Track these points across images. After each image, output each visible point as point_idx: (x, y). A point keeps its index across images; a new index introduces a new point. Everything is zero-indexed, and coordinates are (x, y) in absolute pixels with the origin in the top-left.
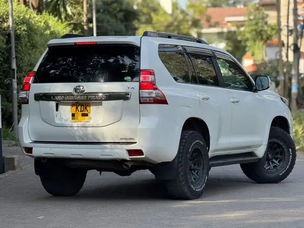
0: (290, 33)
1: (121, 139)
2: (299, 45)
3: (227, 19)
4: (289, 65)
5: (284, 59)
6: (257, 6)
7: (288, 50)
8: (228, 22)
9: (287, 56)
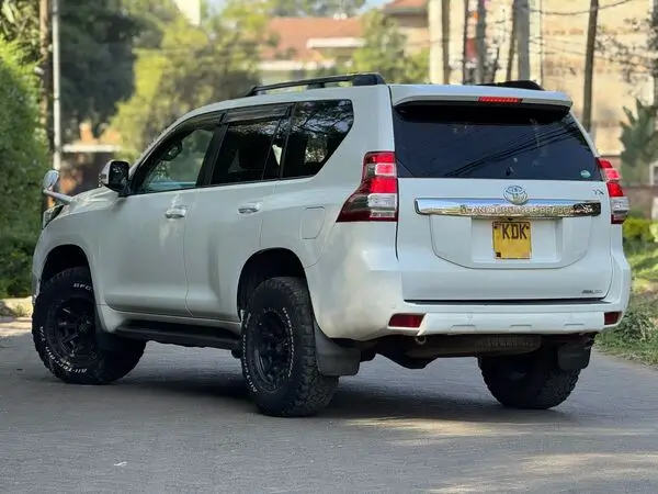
3: (312, 43)
8: (314, 48)
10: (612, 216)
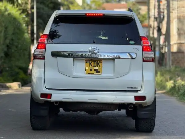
0: (155, 20)
1: (128, 88)
2: (161, 27)
4: (154, 40)
5: (151, 35)
6: (134, 3)
7: (154, 30)
9: (153, 34)
10: (143, 59)
